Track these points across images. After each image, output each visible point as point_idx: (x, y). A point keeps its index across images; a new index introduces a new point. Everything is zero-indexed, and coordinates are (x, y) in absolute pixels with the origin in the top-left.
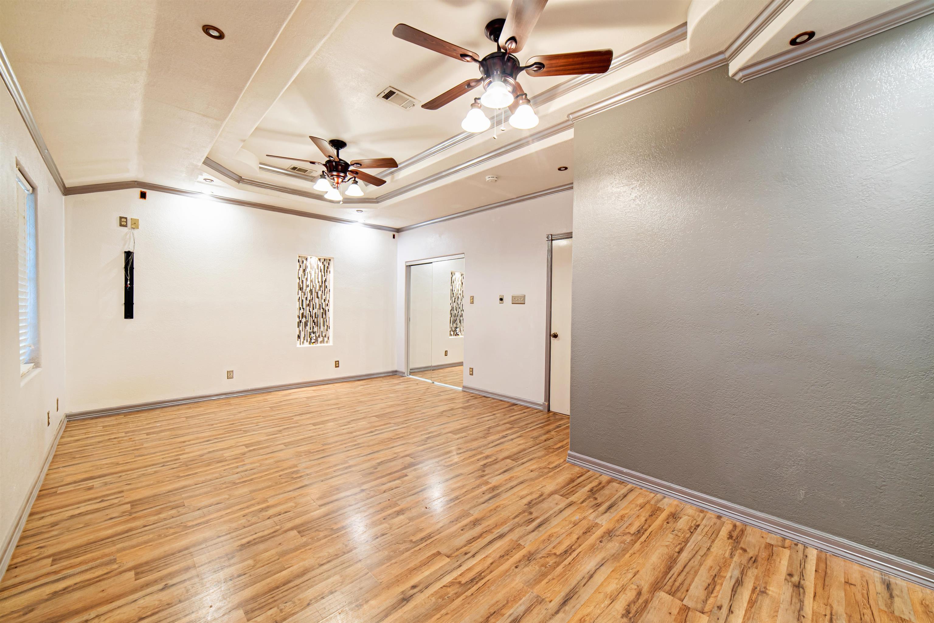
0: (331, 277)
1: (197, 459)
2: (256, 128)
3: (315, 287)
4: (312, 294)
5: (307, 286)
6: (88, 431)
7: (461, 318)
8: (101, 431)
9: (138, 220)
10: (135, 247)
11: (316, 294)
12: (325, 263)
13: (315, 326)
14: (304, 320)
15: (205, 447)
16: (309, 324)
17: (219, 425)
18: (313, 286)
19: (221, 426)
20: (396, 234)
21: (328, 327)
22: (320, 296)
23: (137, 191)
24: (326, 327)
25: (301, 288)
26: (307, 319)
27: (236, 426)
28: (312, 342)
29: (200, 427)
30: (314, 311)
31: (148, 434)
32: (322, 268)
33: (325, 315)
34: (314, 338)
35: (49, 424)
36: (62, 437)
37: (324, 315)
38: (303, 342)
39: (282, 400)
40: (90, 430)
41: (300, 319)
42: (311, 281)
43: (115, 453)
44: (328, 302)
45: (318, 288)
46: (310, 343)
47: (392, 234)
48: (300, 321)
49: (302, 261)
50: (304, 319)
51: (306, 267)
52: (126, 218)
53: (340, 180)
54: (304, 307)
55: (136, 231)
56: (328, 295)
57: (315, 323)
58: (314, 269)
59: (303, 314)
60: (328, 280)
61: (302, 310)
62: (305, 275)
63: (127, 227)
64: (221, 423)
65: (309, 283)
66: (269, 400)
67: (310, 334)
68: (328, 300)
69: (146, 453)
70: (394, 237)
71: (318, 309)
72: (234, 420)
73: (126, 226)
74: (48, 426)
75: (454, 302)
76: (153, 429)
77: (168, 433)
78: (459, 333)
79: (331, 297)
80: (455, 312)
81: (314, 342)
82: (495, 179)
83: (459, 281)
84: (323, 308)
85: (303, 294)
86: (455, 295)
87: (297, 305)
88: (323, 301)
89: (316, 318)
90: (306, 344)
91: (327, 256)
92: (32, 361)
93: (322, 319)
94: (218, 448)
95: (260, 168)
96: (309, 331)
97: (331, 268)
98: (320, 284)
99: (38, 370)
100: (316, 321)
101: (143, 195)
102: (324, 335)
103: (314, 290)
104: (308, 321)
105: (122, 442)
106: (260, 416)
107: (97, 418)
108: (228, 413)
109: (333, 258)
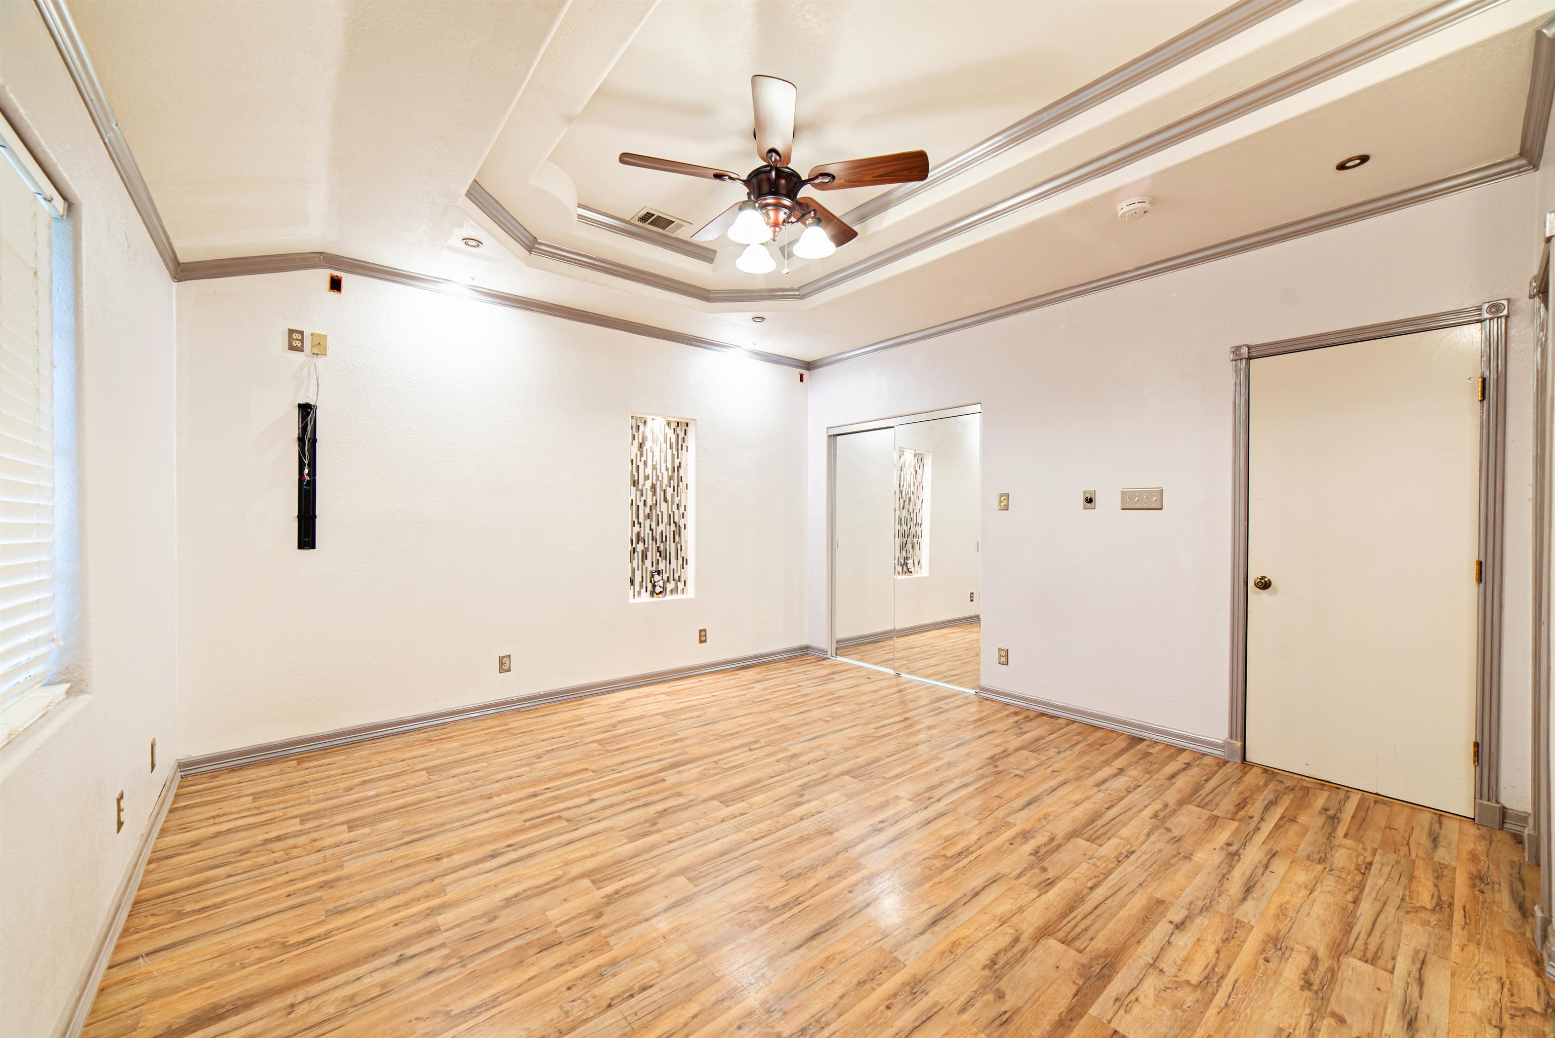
0: (689, 459)
1: (481, 933)
2: (599, 92)
3: (660, 479)
4: (654, 494)
5: (647, 478)
6: (221, 812)
7: (915, 540)
8: (249, 809)
9: (326, 336)
10: (320, 394)
11: (662, 493)
12: (678, 430)
13: (660, 559)
14: (640, 547)
15: (493, 878)
16: (649, 554)
17: (505, 798)
18: (657, 477)
19: (512, 803)
20: (804, 372)
21: (685, 561)
22: (669, 498)
23: (323, 276)
24: (680, 560)
25: (634, 482)
26: (646, 546)
27: (545, 804)
28: (658, 592)
29: (464, 802)
30: (659, 529)
31: (352, 825)
32: (674, 441)
33: (680, 536)
34: (661, 583)
35: (120, 824)
36: (163, 832)
37: (677, 537)
38: (639, 593)
39: (614, 721)
40: (226, 807)
41: (634, 546)
42: (654, 467)
43: (277, 899)
44: (685, 510)
45: (666, 481)
46: (653, 593)
47: (797, 372)
48: (634, 550)
49: (638, 424)
50: (641, 544)
51: (644, 439)
52: (302, 333)
53: (782, 216)
54: (641, 520)
55: (320, 361)
56: (683, 495)
57: (660, 552)
58: (659, 443)
59: (638, 534)
60: (683, 465)
61: (637, 526)
62: (642, 455)
63: (302, 351)
64: (506, 791)
65: (649, 471)
66: (587, 720)
67: (652, 576)
68: (685, 506)
69: (352, 900)
70: (801, 380)
71: (666, 524)
72: (534, 783)
73: (300, 349)
74: (119, 831)
75: (903, 508)
76: (362, 807)
77: (396, 822)
78: (912, 569)
79: (690, 498)
80: (905, 527)
81: (660, 593)
82: (1146, 206)
83: (910, 468)
84: (675, 523)
85: (638, 493)
86: (904, 495)
87: (628, 516)
88: (675, 507)
89: (662, 542)
90: (645, 597)
91: (682, 417)
92: (65, 677)
93: (673, 545)
94: (525, 886)
95: (580, 216)
96: (650, 569)
97: (691, 441)
98: (670, 474)
99: (82, 701)
100: (662, 548)
101: (336, 285)
102: (676, 577)
103: (658, 486)
104: (647, 549)
105: (295, 852)
106: (586, 769)
107: (242, 767)
108: (514, 757)
109: (695, 420)
